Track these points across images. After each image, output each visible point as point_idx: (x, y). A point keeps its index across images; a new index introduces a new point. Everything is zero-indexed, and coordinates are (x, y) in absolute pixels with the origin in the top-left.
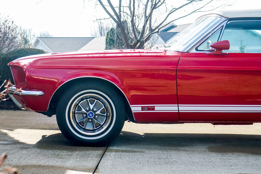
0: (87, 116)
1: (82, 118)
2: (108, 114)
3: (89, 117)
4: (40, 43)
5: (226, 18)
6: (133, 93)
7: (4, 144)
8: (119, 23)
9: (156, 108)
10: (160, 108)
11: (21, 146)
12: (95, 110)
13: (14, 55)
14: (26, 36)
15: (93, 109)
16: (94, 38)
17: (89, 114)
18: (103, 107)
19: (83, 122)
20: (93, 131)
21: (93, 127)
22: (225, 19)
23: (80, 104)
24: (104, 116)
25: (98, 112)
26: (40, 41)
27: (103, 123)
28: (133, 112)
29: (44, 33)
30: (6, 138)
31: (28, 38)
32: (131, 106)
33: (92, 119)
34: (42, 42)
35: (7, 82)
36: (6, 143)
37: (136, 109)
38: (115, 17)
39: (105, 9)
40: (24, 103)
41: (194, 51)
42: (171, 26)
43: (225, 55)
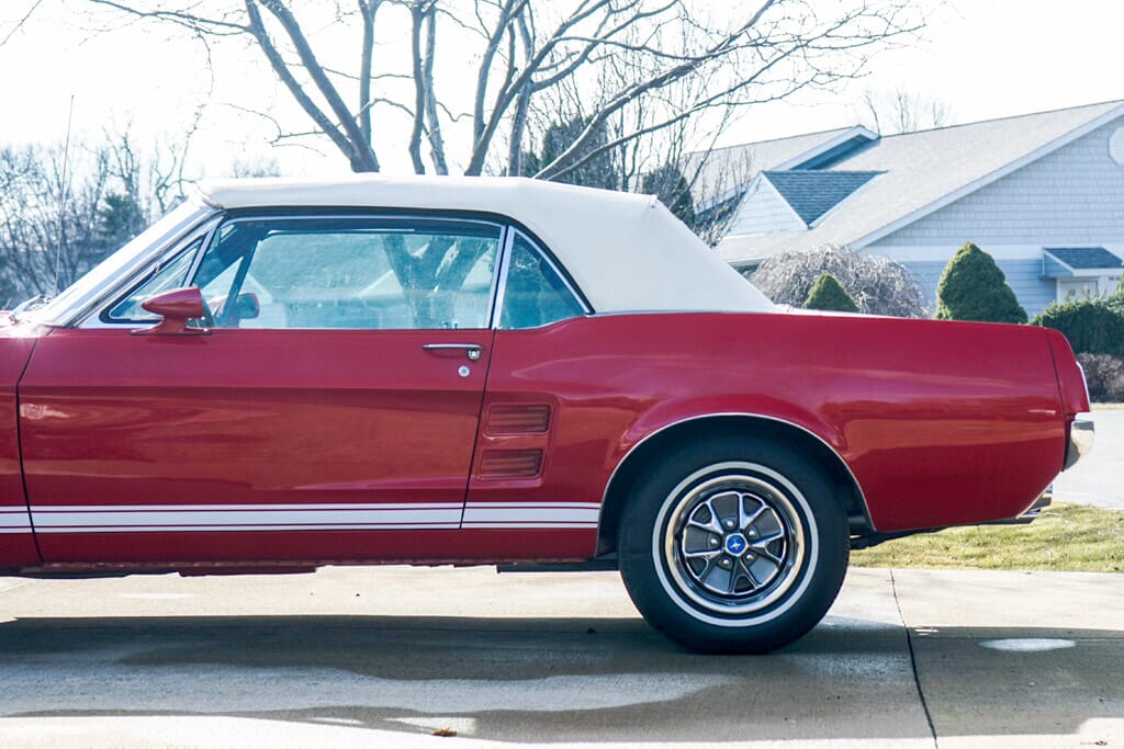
5: (215, 207)
8: (358, 153)
22: (215, 212)
41: (93, 322)
42: (853, 140)
43: (196, 337)
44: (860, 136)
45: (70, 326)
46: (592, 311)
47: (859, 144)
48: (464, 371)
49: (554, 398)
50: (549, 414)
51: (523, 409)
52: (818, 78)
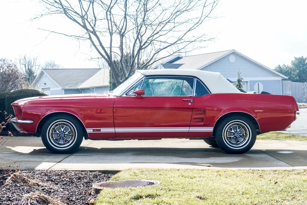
0: (60, 136)
1: (57, 136)
2: (73, 134)
3: (61, 136)
4: (45, 75)
6: (87, 121)
7: (9, 153)
8: (110, 62)
9: (102, 130)
10: (104, 130)
11: (19, 154)
12: (65, 131)
13: (16, 95)
14: (31, 67)
15: (63, 131)
16: (101, 69)
17: (61, 134)
18: (70, 130)
19: (57, 139)
20: (64, 144)
21: (64, 142)
23: (55, 128)
24: (70, 135)
25: (67, 133)
26: (45, 72)
27: (70, 139)
28: (88, 133)
29: (50, 63)
30: (11, 151)
31: (33, 69)
32: (86, 129)
33: (62, 137)
34: (47, 74)
35: (11, 115)
36: (10, 153)
37: (89, 131)
38: (106, 57)
39: (98, 50)
40: (21, 128)
41: (124, 95)
42: (177, 57)
43: (142, 98)
44: (179, 57)
45: (121, 96)
46: (211, 93)
47: (178, 58)
48: (190, 104)
49: (206, 109)
50: (205, 111)
51: (200, 111)
52: (198, 48)
